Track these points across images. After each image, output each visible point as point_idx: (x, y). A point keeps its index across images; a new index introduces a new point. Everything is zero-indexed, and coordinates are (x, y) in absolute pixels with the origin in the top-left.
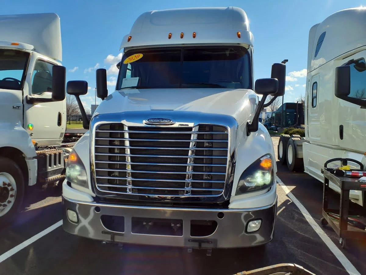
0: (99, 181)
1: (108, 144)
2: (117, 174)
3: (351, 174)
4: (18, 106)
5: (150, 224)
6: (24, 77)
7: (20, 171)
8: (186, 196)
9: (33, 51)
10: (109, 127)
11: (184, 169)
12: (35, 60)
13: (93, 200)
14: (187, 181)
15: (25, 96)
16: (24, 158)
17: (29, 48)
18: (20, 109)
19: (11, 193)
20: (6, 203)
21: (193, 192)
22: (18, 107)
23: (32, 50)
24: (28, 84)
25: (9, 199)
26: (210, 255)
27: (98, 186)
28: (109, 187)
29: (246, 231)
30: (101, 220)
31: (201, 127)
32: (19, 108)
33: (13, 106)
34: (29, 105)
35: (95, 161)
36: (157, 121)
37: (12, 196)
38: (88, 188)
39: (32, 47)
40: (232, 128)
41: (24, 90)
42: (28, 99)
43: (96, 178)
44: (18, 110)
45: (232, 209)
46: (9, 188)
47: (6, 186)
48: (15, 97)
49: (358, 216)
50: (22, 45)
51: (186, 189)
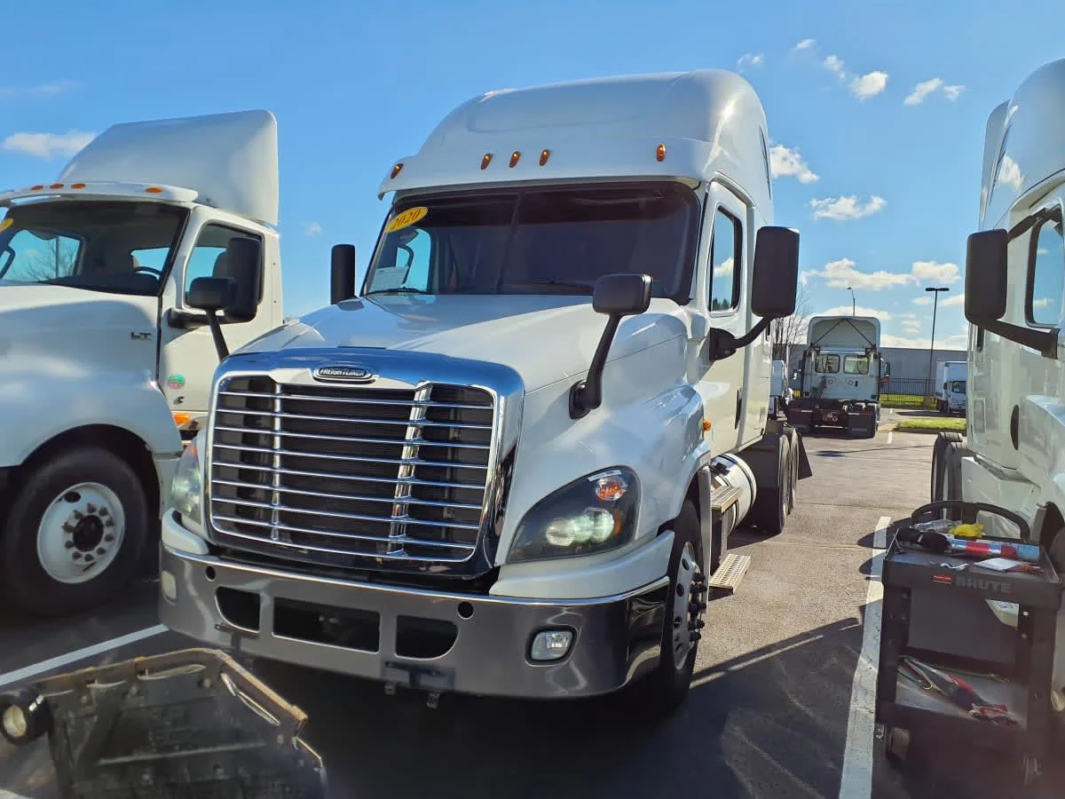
0: (218, 508)
1: (241, 423)
2: (260, 495)
3: (964, 547)
4: (146, 332)
5: (332, 620)
6: (169, 264)
7: (136, 484)
8: (391, 556)
9: (197, 205)
10: (245, 385)
11: (389, 491)
12: (201, 224)
13: (207, 551)
14: (393, 519)
15: (165, 309)
16: (149, 454)
17: (185, 196)
18: (149, 339)
19: (107, 531)
20: (93, 553)
21: (409, 549)
22: (146, 335)
23: (195, 201)
24: (176, 281)
25: (103, 544)
26: (434, 706)
27: (216, 520)
28: (237, 524)
29: (529, 656)
30: (216, 598)
31: (437, 392)
32: (148, 337)
33: (133, 334)
34: (175, 331)
35: (214, 460)
36: (337, 373)
37: (109, 538)
38: (200, 523)
39: (194, 194)
40: (509, 397)
41: (163, 296)
42: (173, 316)
43: (214, 501)
44: (145, 341)
45: (496, 596)
46: (104, 519)
47: (96, 514)
48: (138, 313)
49: (993, 675)
50: (168, 193)
51: (391, 539)
